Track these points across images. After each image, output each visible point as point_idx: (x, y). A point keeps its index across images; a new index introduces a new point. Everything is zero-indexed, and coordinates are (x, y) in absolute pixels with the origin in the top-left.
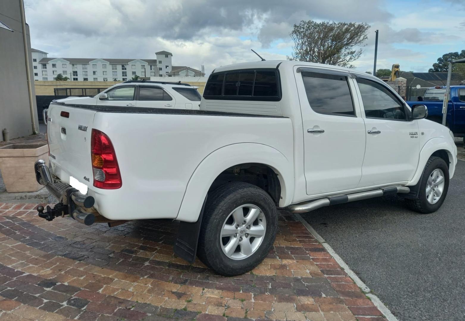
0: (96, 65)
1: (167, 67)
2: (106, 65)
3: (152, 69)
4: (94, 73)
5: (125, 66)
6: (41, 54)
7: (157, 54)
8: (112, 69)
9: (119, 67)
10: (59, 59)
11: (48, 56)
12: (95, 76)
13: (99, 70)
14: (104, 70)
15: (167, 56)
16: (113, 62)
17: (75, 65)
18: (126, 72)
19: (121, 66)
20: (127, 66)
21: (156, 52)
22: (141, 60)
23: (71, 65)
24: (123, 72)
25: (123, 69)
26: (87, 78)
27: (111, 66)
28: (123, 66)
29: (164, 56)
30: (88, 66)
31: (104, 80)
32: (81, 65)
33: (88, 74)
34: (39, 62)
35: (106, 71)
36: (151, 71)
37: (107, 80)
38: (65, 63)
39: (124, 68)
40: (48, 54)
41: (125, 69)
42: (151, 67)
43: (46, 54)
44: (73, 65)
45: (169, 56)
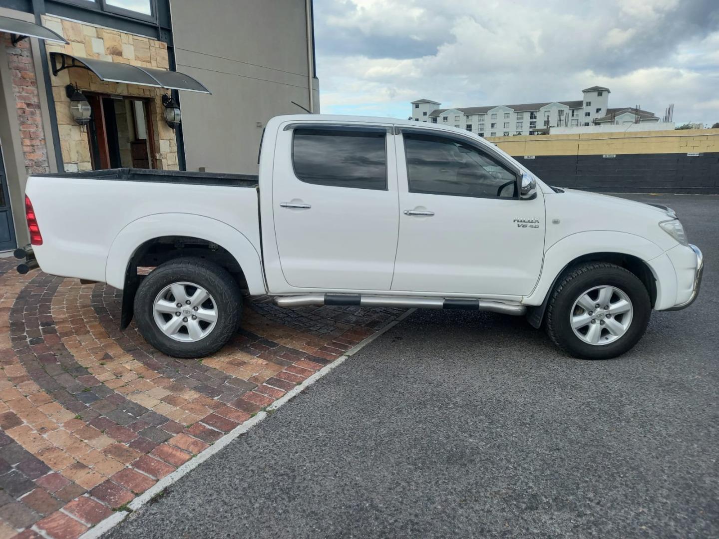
0: (496, 114)
1: (598, 110)
2: (509, 113)
3: (575, 115)
4: (493, 125)
5: (535, 113)
6: (433, 105)
7: (584, 91)
8: (517, 119)
9: (527, 116)
10: (452, 111)
11: (441, 108)
12: (493, 130)
13: (500, 121)
14: (507, 121)
15: (600, 94)
16: (519, 109)
17: (469, 117)
18: (535, 122)
19: (529, 114)
20: (538, 113)
21: (583, 89)
22: (559, 103)
23: (465, 117)
24: (531, 123)
25: (531, 118)
26: (483, 133)
27: (516, 114)
28: (532, 114)
29: (596, 93)
30: (485, 117)
31: (504, 135)
32: (477, 116)
33: (485, 128)
34: (430, 115)
35: (508, 123)
36: (573, 118)
37: (508, 135)
38: (458, 115)
39: (533, 116)
40: (441, 104)
41: (535, 118)
42: (573, 112)
43: (438, 104)
44: (468, 117)
45: (604, 93)
